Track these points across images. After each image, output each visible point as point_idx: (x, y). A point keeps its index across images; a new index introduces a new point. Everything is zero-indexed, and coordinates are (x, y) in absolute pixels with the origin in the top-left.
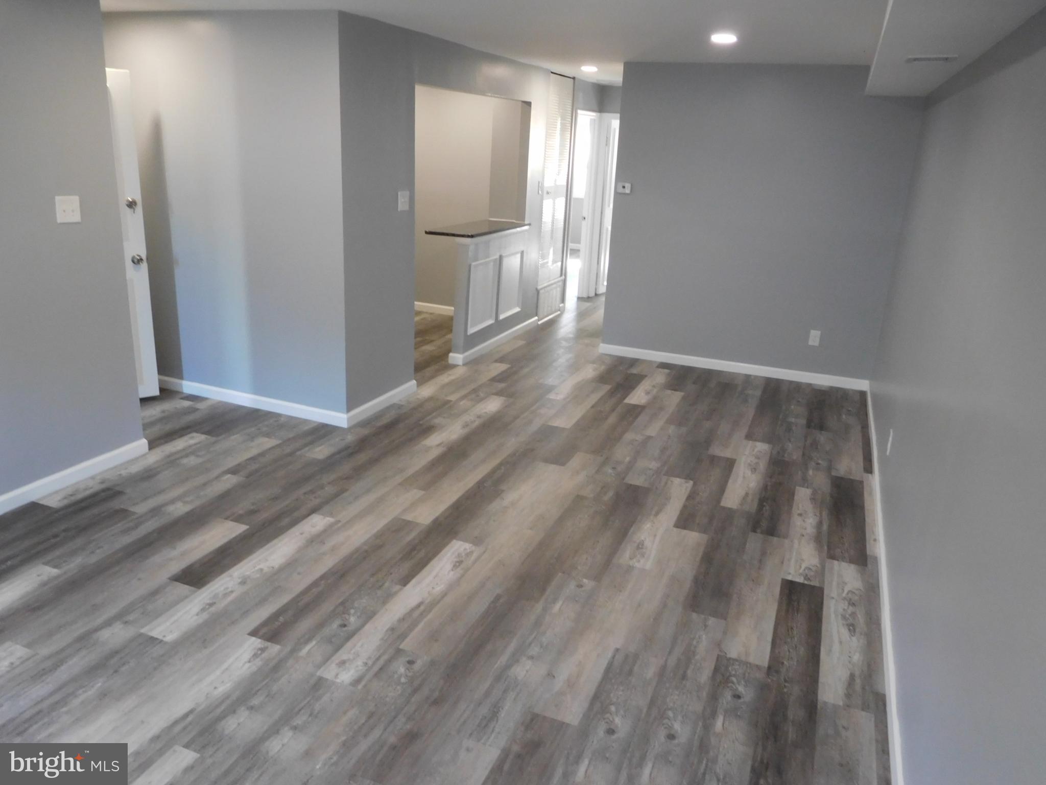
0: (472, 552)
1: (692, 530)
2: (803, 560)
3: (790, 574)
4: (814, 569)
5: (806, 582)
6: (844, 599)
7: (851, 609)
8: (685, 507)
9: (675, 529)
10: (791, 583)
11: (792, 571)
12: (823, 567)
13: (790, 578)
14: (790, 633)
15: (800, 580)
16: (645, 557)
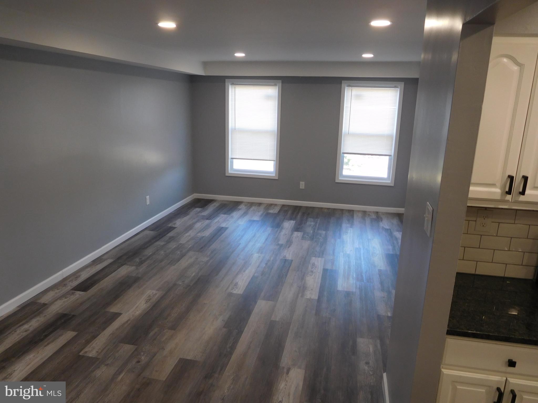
0: (232, 290)
2: (64, 302)
3: (80, 295)
10: (83, 291)
13: (82, 293)
16: (148, 295)
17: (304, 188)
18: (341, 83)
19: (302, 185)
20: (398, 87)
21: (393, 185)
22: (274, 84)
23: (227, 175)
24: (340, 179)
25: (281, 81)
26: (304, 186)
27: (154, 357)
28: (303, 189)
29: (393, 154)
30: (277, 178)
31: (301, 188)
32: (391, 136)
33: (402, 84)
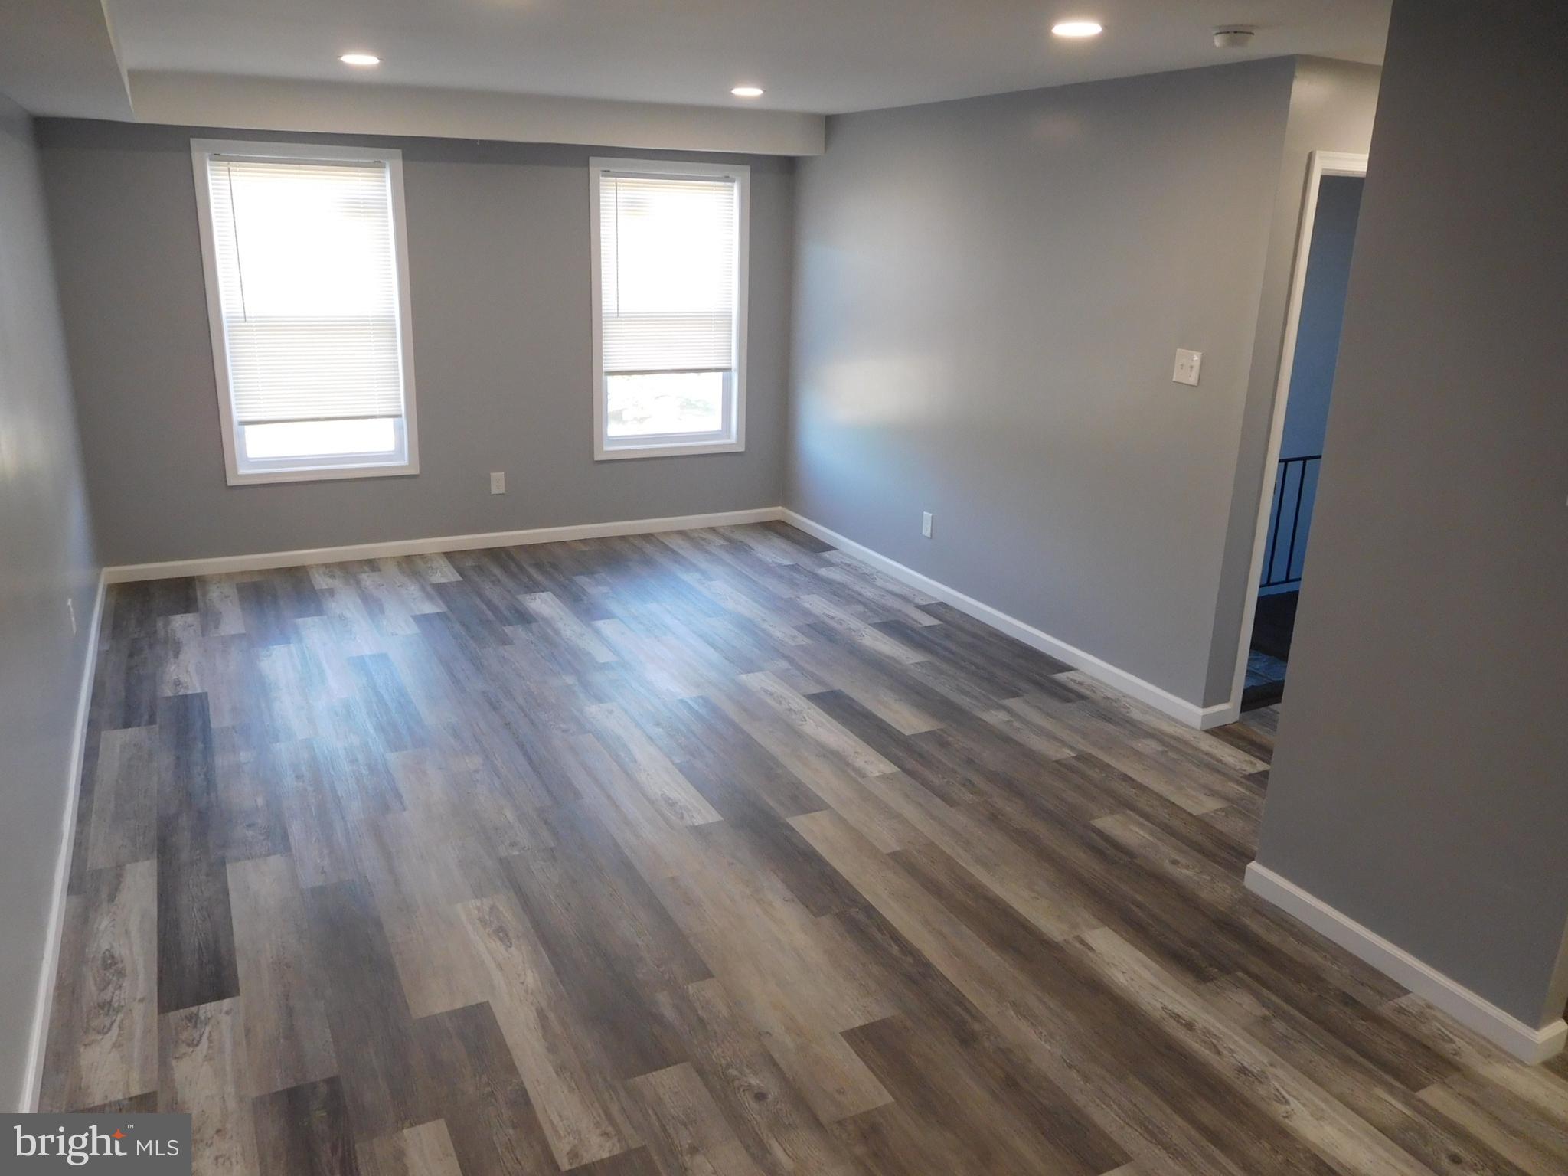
1: (452, 1014)
2: (208, 1058)
3: (227, 1013)
4: (183, 1049)
5: (194, 1009)
6: (118, 1011)
7: (106, 996)
8: (512, 1069)
9: (481, 999)
10: (220, 995)
11: (226, 1021)
12: (164, 1064)
13: (226, 1003)
14: (205, 913)
15: (207, 1009)
16: (478, 921)
17: (504, 492)
18: (587, 165)
19: (498, 483)
20: (733, 181)
21: (742, 449)
22: (372, 161)
23: (232, 481)
24: (607, 450)
25: (399, 152)
26: (502, 483)
27: (775, 1064)
28: (503, 494)
29: (734, 364)
30: (415, 471)
31: (494, 490)
32: (727, 316)
33: (746, 172)
